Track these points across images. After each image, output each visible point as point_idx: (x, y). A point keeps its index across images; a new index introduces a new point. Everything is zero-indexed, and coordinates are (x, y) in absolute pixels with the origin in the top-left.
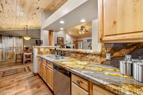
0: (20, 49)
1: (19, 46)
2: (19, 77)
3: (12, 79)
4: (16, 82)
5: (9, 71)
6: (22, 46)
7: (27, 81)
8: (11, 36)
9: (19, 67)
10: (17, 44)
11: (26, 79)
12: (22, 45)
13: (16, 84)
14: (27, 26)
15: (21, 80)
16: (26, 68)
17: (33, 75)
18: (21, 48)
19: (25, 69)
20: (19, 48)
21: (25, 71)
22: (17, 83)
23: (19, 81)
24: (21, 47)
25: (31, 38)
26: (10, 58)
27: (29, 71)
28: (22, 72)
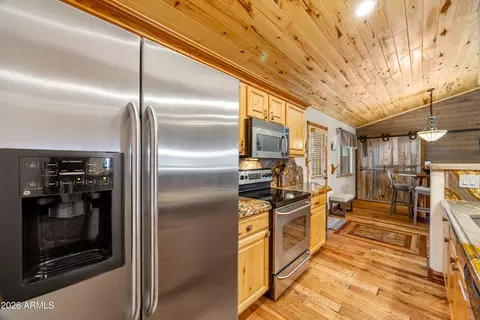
0: (411, 173)
1: (408, 163)
2: (380, 252)
3: (363, 250)
4: (367, 261)
5: (368, 226)
6: (419, 163)
7: (394, 277)
8: (386, 136)
9: (394, 227)
10: (402, 156)
11: (395, 269)
12: (419, 159)
13: (363, 265)
14: (431, 90)
15: (379, 263)
16: (414, 239)
17: (426, 274)
18: (414, 169)
19: (408, 238)
20: (409, 169)
21: (408, 245)
22: (368, 263)
23: (373, 261)
24: (415, 167)
25: (449, 132)
26: (383, 196)
27: (417, 252)
28: (396, 245)
